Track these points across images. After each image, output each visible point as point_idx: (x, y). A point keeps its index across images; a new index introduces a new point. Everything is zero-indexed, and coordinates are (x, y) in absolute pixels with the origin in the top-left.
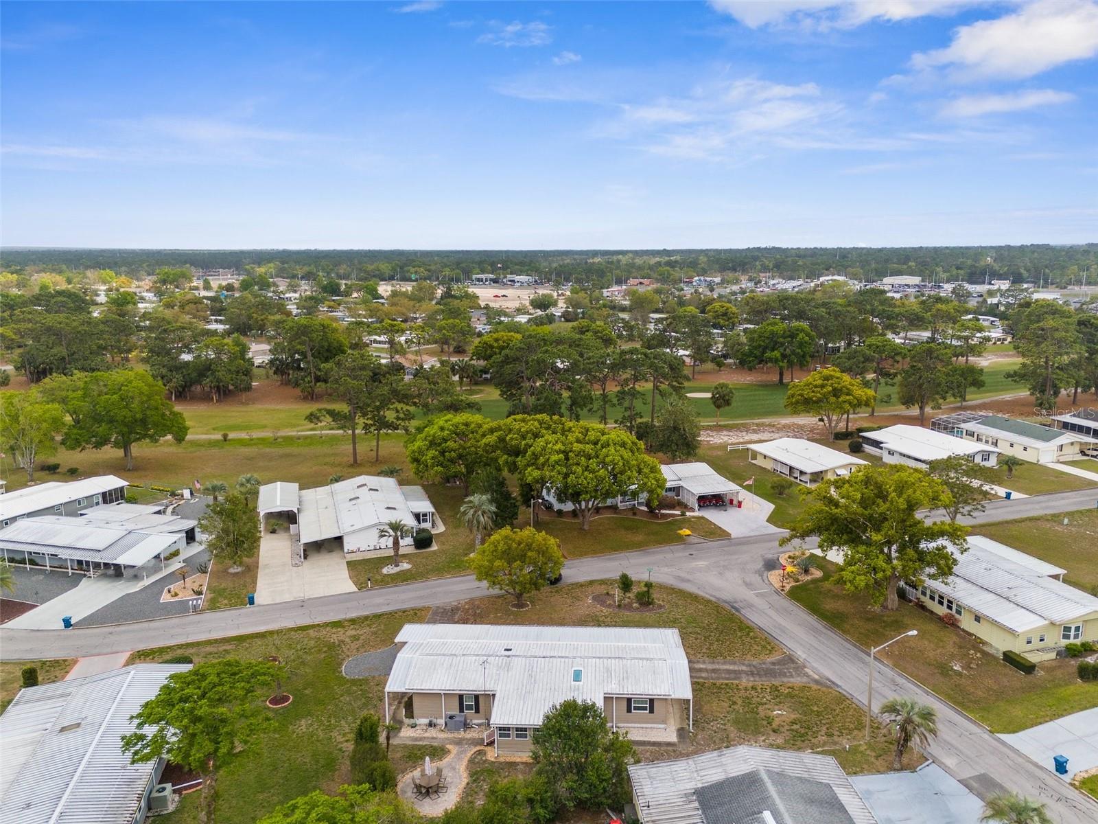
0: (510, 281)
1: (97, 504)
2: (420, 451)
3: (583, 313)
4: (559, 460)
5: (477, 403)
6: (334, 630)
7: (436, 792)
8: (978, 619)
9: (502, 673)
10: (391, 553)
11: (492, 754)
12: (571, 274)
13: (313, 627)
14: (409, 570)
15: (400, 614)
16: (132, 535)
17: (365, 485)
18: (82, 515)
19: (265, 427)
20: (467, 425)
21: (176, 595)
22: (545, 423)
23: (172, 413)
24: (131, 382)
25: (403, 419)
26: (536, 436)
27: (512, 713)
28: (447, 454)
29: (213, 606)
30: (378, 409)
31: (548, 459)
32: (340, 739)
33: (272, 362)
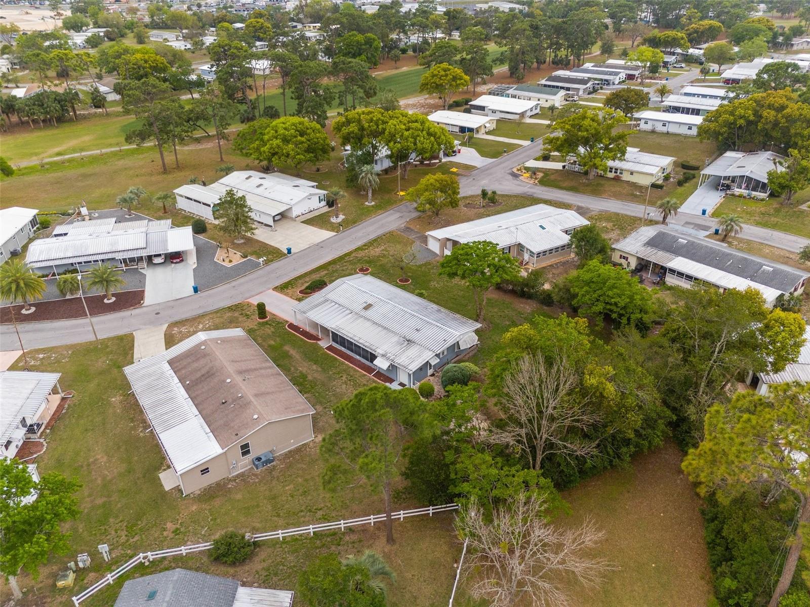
8: (632, 174)
10: (321, 211)
11: (531, 267)
14: (346, 218)
16: (151, 235)
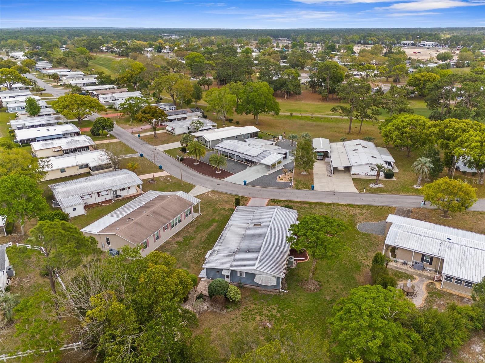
0: (422, 45)
1: (249, 137)
2: (390, 131)
3: (468, 63)
4: (477, 146)
5: (412, 109)
6: (350, 209)
7: (411, 296)
9: (447, 250)
10: (375, 178)
11: (438, 286)
12: (460, 41)
13: (340, 205)
14: (382, 188)
15: (381, 207)
16: (265, 152)
17: (360, 144)
18: (245, 141)
19: (307, 111)
20: (417, 121)
21: (282, 179)
22: (469, 125)
23: (275, 102)
24: (262, 87)
25: (375, 114)
26: (464, 131)
27: (454, 270)
28: (404, 134)
29: (297, 187)
30: (364, 108)
31: (470, 145)
32: (360, 258)
33: (309, 82)
